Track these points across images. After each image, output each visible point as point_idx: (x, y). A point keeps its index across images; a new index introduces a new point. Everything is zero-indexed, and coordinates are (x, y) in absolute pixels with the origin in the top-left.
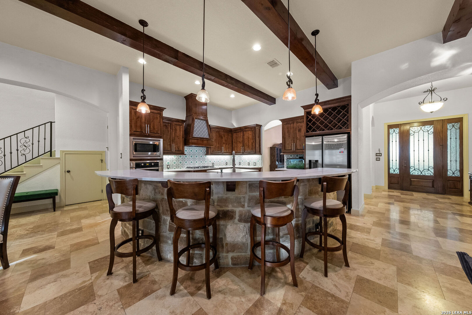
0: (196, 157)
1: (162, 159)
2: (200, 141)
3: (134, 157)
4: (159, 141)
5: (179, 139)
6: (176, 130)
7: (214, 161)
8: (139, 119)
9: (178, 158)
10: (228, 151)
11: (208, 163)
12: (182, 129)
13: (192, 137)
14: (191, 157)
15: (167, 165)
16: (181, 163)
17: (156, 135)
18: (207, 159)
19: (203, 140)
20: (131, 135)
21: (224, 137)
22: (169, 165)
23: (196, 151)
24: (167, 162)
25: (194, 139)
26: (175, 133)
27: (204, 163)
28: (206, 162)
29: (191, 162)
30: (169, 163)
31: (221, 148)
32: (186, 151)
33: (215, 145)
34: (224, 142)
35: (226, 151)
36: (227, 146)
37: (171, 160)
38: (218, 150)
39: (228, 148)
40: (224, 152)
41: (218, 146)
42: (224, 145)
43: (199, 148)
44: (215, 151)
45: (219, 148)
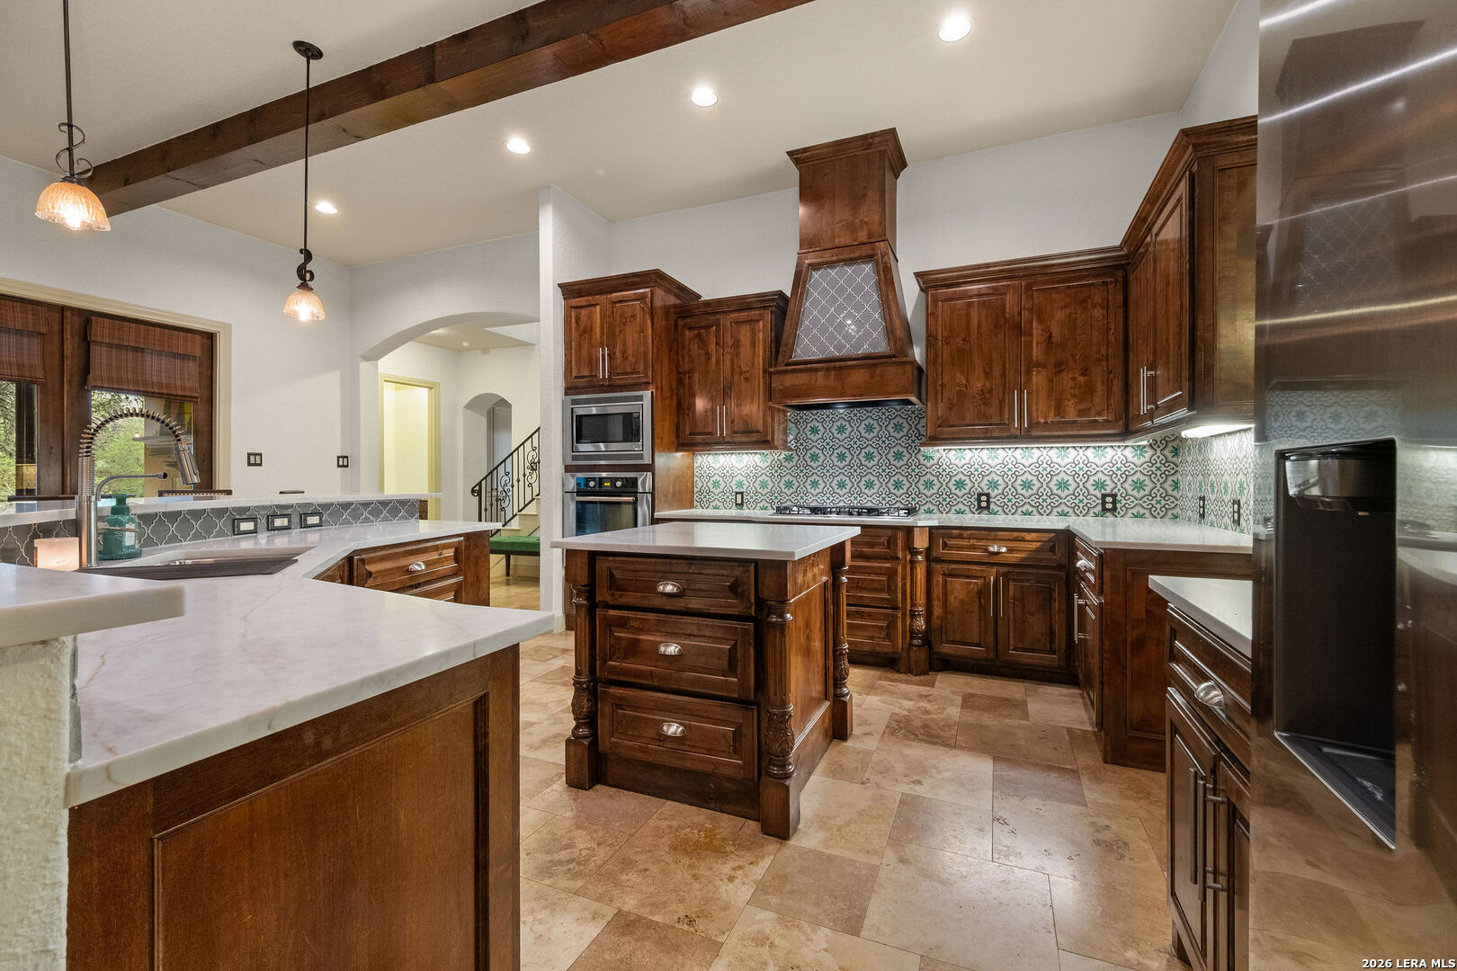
0: (869, 457)
1: (649, 468)
2: (827, 377)
3: (574, 458)
4: (640, 398)
5: (747, 379)
6: (737, 344)
7: (994, 485)
8: (586, 335)
9: (777, 463)
10: (1081, 413)
11: (944, 489)
12: (761, 334)
13: (787, 365)
14: (842, 457)
15: (737, 493)
16: (789, 484)
17: (630, 381)
18: (934, 470)
19: (841, 368)
20: (569, 390)
21: (1040, 321)
22: (742, 493)
23: (869, 428)
24: (734, 482)
25: (794, 371)
26: (732, 360)
27: (913, 490)
28: (929, 485)
29: (842, 485)
30: (740, 484)
31: (1007, 402)
32: (814, 431)
33: (959, 385)
34: (1037, 357)
35: (1055, 416)
36: (1071, 383)
37: (751, 472)
38: (984, 415)
39: (1074, 396)
40: (1038, 423)
41: (982, 391)
42: (1037, 375)
43: (883, 414)
44: (957, 422)
45: (995, 401)
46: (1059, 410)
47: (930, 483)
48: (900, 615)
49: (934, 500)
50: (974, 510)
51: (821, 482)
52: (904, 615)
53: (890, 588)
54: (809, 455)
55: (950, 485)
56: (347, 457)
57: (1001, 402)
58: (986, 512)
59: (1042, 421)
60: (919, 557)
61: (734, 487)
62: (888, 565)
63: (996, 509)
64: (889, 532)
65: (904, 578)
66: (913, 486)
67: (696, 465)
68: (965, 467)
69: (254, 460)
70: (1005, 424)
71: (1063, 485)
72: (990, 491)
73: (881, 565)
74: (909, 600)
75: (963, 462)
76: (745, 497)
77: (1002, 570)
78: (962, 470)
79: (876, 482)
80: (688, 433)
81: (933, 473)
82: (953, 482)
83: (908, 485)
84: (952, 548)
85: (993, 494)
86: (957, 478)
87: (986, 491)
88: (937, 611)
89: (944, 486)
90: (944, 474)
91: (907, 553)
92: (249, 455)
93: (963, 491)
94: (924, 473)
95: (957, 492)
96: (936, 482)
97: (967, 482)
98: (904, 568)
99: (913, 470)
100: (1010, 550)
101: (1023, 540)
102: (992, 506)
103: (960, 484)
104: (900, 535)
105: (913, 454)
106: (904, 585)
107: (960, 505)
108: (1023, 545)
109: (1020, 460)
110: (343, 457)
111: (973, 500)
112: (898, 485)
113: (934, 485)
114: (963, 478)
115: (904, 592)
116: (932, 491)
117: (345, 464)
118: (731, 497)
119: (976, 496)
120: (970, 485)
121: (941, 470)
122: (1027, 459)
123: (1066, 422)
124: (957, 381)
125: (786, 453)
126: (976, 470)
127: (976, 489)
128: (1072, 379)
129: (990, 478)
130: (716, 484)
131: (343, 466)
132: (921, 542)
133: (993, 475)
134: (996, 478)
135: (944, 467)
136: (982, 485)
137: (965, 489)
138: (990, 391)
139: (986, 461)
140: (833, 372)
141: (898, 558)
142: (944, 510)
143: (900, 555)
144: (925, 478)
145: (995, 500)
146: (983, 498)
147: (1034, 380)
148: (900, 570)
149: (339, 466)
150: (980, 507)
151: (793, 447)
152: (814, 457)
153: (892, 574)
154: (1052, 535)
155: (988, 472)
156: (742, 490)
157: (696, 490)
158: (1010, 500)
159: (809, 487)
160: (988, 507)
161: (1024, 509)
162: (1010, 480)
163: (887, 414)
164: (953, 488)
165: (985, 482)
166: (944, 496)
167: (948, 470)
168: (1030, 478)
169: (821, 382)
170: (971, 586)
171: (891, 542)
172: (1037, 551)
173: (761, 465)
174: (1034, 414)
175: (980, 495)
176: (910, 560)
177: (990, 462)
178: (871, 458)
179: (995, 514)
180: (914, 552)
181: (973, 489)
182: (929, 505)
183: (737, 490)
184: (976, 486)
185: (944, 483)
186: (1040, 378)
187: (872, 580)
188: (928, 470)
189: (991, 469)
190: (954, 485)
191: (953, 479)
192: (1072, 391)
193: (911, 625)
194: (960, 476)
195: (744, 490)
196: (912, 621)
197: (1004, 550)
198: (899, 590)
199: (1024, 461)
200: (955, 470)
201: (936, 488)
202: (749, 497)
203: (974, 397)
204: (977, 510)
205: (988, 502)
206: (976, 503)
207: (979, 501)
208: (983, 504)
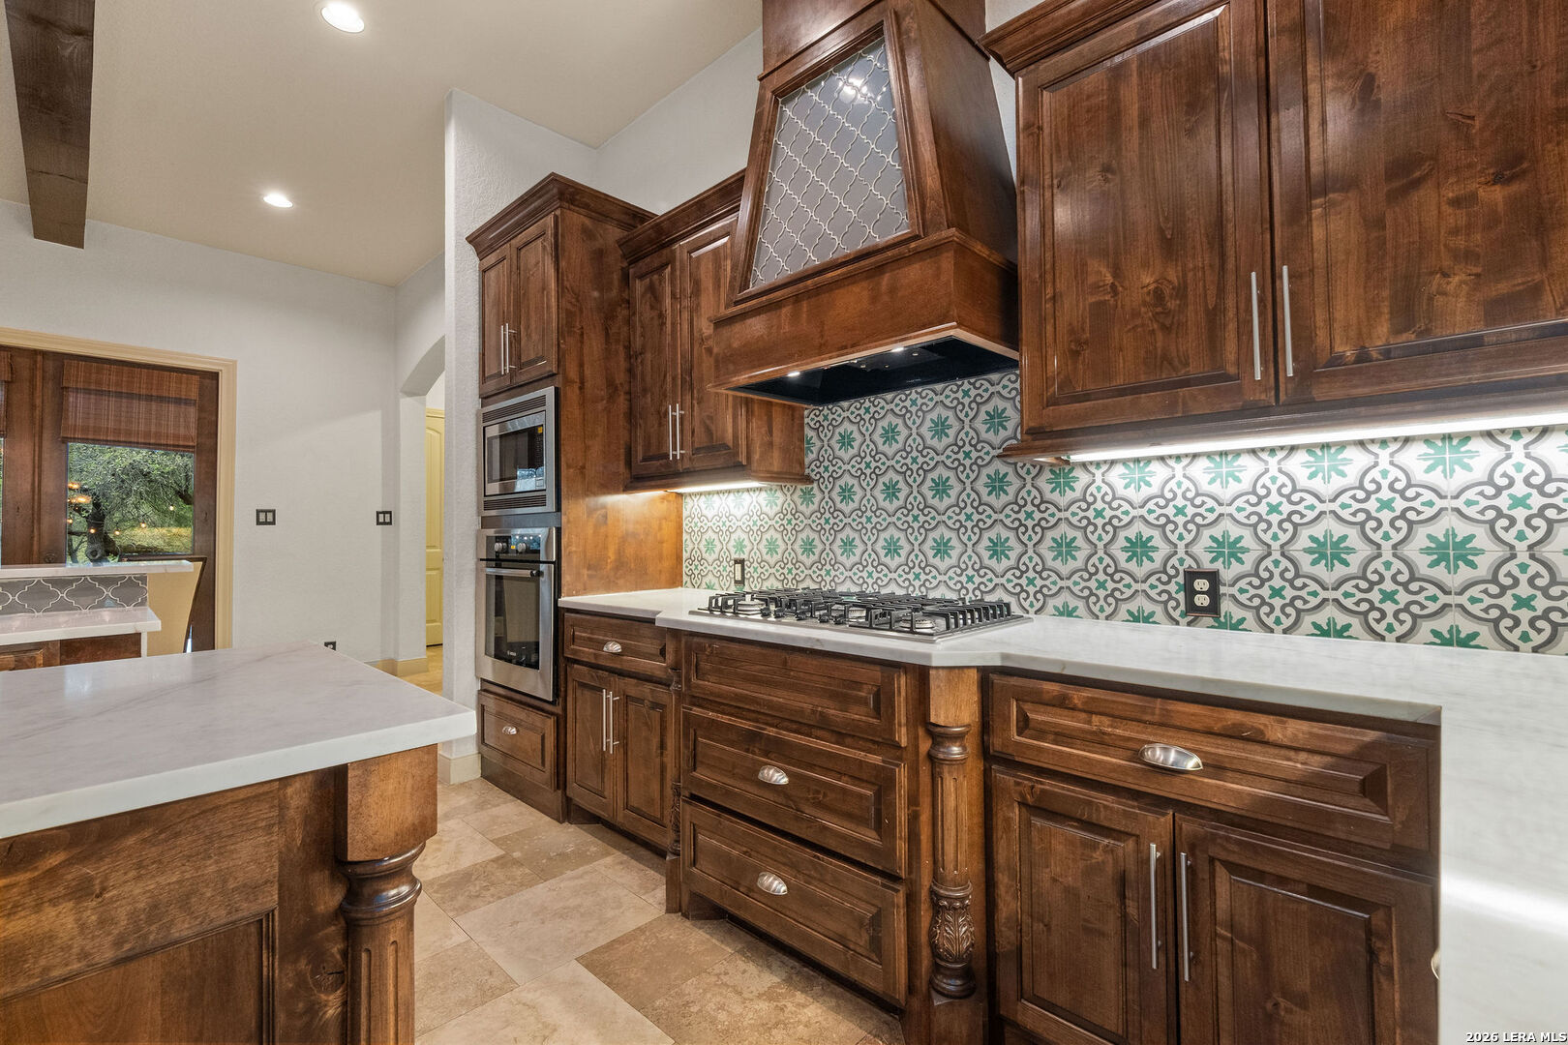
0: (941, 488)
2: (795, 317)
4: (541, 402)
7: (1229, 549)
8: (495, 310)
9: (789, 506)
10: (1501, 309)
11: (1103, 561)
13: (735, 305)
14: (891, 491)
15: (736, 562)
16: (809, 546)
17: (535, 374)
18: (1075, 516)
20: (482, 400)
22: (741, 562)
23: (940, 428)
24: (732, 542)
25: (745, 315)
26: (691, 321)
27: (1030, 560)
28: (1065, 548)
29: (892, 549)
30: (740, 546)
31: (1231, 314)
32: (846, 441)
33: (1096, 288)
34: (1325, 162)
35: (1397, 331)
36: (1455, 217)
37: (755, 523)
38: (1166, 358)
39: (1468, 256)
40: (1336, 360)
41: (1158, 295)
42: (1325, 215)
43: (966, 393)
44: (1091, 386)
45: (1194, 315)
46: (1409, 308)
47: (1068, 545)
48: (900, 898)
49: (1077, 584)
50: (1176, 614)
51: (857, 542)
52: (911, 899)
53: (882, 822)
54: (837, 489)
55: (1116, 550)
56: (390, 513)
57: (1214, 318)
58: (1208, 620)
59: (1350, 354)
60: (956, 749)
61: (733, 550)
62: (875, 759)
63: (1238, 613)
64: (877, 673)
65: (913, 800)
66: (1030, 552)
67: (685, 514)
68: (1151, 505)
69: (266, 517)
70: (1228, 378)
71: (1453, 552)
72: (1218, 565)
73: (861, 755)
74: (926, 862)
75: (1146, 492)
76: (747, 570)
77: (1189, 827)
78: (1143, 512)
79: (954, 542)
80: (640, 457)
81: (1074, 520)
82: (1121, 542)
83: (1019, 548)
84: (1041, 733)
85: (1227, 575)
86: (1132, 533)
87: (1207, 566)
88: (1008, 905)
89: (1101, 553)
90: (1100, 522)
91: (921, 732)
92: (258, 512)
93: (1148, 566)
94: (1053, 521)
95: (1132, 566)
96: (1080, 542)
97: (1158, 541)
98: (914, 773)
99: (1029, 515)
100: (1214, 767)
101: (1259, 739)
102: (1226, 606)
103: (1139, 548)
104: (902, 683)
105: (1028, 479)
106: (914, 819)
107: (1140, 601)
108: (1259, 756)
109: (1303, 482)
110: (384, 513)
111: (1172, 587)
112: (998, 549)
113: (1078, 549)
114: (1147, 532)
115: (913, 838)
116: (1072, 565)
117: (387, 520)
118: (728, 569)
119: (1181, 579)
120: (1165, 549)
121: (1091, 514)
122: (1327, 480)
123: (1437, 348)
124: (1091, 279)
125: (803, 487)
126: (1180, 511)
127: (1181, 561)
128: (1456, 203)
129: (1217, 532)
130: (710, 544)
131: (384, 523)
132: (956, 709)
133: (1226, 524)
134: (1235, 531)
135: (1099, 505)
136: (1197, 549)
137: (1151, 560)
138: (1181, 292)
139: (1205, 487)
140: (805, 304)
141: (898, 746)
142: (1102, 610)
143: (903, 738)
144: (1056, 533)
145: (1234, 590)
146: (1202, 584)
147: (1318, 233)
148: (902, 775)
149: (378, 523)
150: (1191, 608)
151: (813, 475)
152: (847, 493)
153: (884, 784)
154: (1371, 736)
155: (1211, 517)
156: (742, 556)
157: (685, 555)
158: (1277, 592)
159: (839, 552)
160: (1213, 609)
161: (1321, 618)
162: (1275, 537)
163: (973, 393)
164: (1122, 557)
165: (1205, 541)
166: (1101, 576)
167: (1108, 513)
168: (1338, 530)
169: (787, 328)
170: (1098, 856)
171: (882, 703)
172: (1307, 783)
173: (766, 509)
174: (1321, 337)
175: (1191, 576)
176: (931, 758)
177: (1215, 489)
178: (944, 491)
179: (1235, 627)
180: (939, 736)
181: (1174, 561)
182: (1065, 596)
183: (737, 556)
184: (1181, 552)
185: (1100, 545)
186: (1337, 224)
187: (844, 790)
188: (1062, 515)
189: (1219, 510)
190: (1125, 549)
191: (1122, 534)
192: (1460, 242)
193: (932, 935)
194: (1139, 527)
195: (745, 557)
196: (934, 922)
197: (1192, 763)
198: (902, 830)
199: (1317, 484)
200: (1126, 513)
201: (1081, 556)
202: (752, 570)
203: (1135, 314)
204: (1184, 614)
205: (1214, 594)
206: (1181, 597)
207: (1190, 592)
208: (1202, 600)
